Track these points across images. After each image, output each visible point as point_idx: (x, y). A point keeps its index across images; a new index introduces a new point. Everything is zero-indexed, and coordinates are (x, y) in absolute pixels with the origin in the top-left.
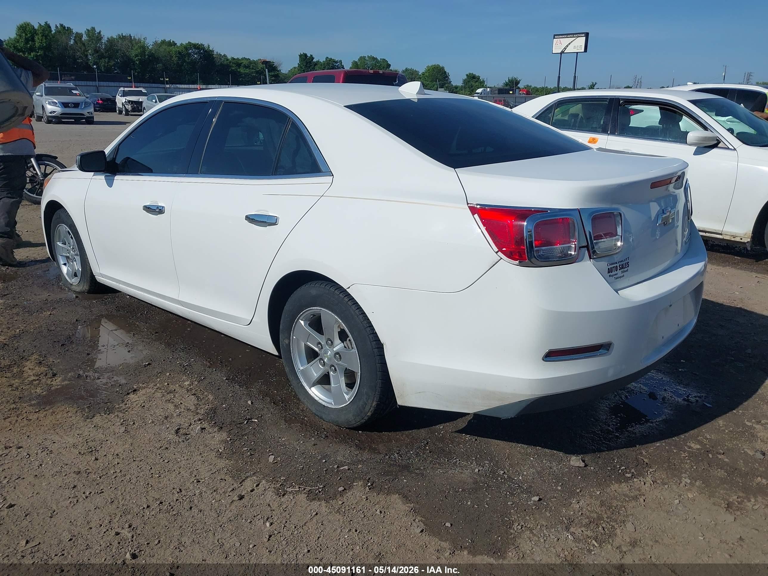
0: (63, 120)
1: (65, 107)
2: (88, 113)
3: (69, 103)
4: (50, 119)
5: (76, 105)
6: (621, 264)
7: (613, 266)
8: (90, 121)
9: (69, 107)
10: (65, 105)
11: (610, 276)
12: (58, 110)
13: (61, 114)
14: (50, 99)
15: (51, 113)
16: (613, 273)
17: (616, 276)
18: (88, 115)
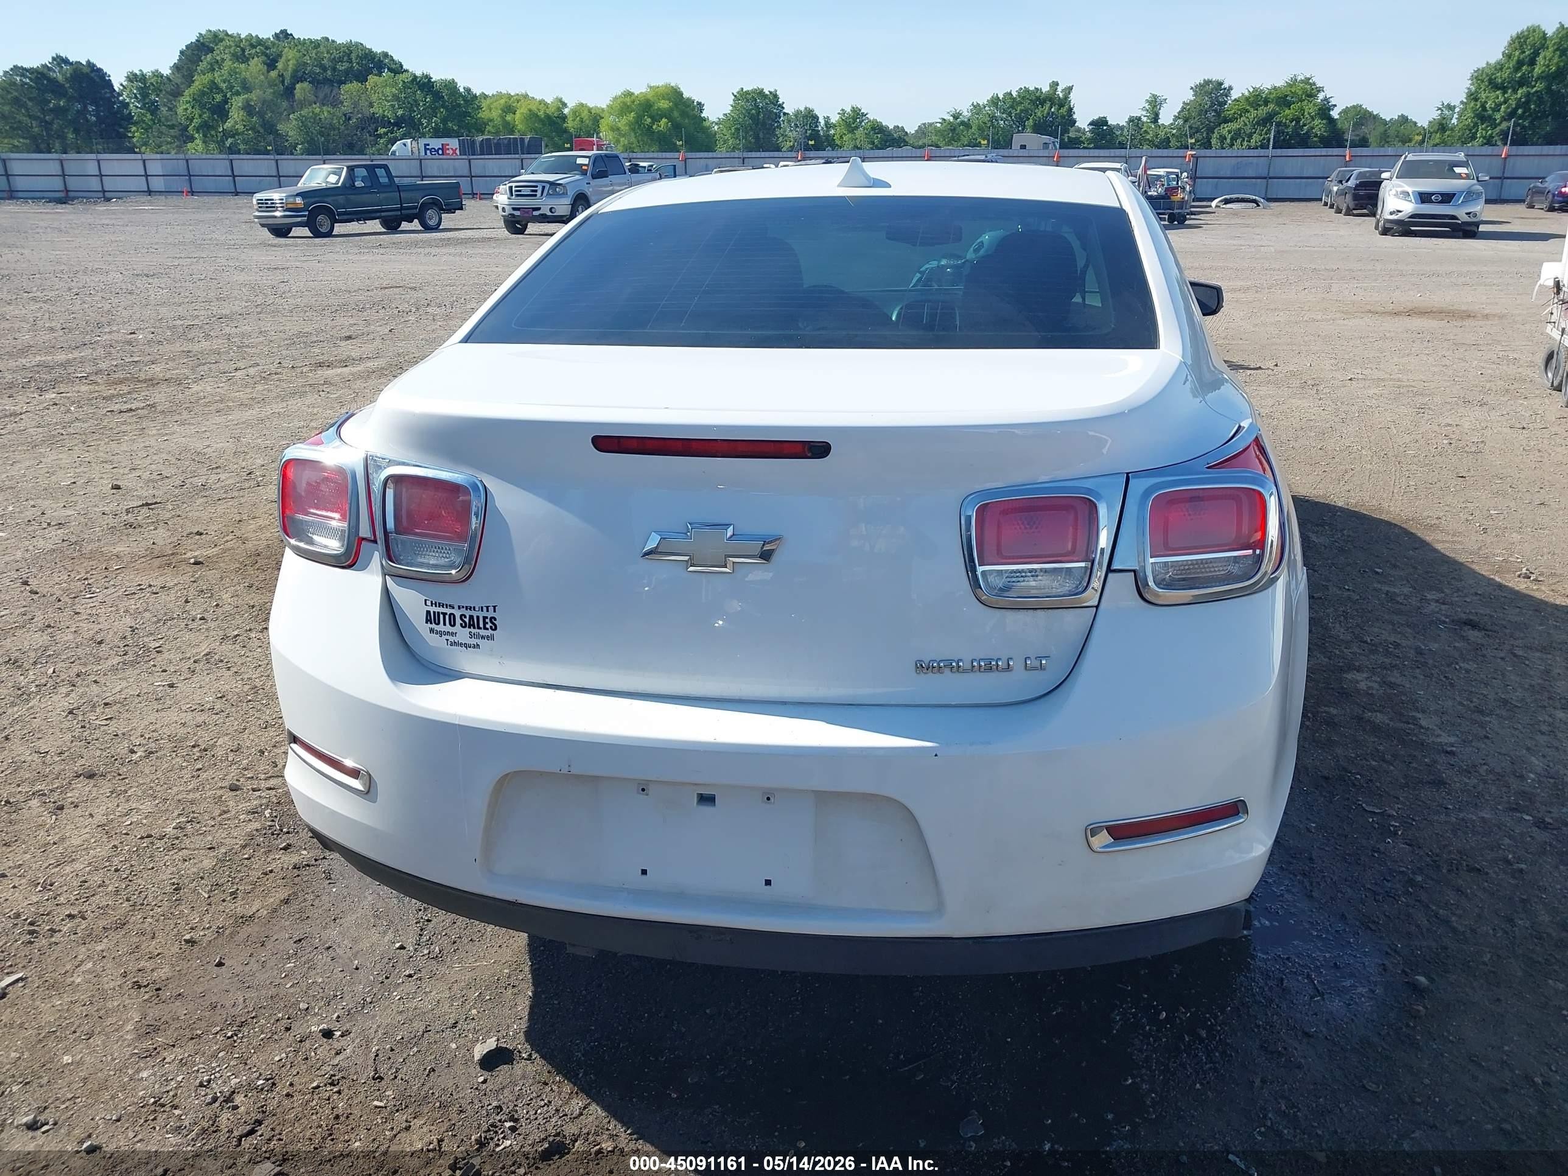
0: (1413, 228)
1: (1423, 202)
2: (1467, 214)
3: (1433, 194)
4: (1388, 225)
5: (1447, 198)
6: (468, 613)
7: (441, 610)
8: (1468, 231)
9: (1431, 202)
10: (1424, 198)
11: (432, 631)
12: (1408, 207)
13: (1410, 217)
14: (1400, 186)
15: (1391, 213)
16: (441, 627)
17: (451, 639)
18: (1466, 219)
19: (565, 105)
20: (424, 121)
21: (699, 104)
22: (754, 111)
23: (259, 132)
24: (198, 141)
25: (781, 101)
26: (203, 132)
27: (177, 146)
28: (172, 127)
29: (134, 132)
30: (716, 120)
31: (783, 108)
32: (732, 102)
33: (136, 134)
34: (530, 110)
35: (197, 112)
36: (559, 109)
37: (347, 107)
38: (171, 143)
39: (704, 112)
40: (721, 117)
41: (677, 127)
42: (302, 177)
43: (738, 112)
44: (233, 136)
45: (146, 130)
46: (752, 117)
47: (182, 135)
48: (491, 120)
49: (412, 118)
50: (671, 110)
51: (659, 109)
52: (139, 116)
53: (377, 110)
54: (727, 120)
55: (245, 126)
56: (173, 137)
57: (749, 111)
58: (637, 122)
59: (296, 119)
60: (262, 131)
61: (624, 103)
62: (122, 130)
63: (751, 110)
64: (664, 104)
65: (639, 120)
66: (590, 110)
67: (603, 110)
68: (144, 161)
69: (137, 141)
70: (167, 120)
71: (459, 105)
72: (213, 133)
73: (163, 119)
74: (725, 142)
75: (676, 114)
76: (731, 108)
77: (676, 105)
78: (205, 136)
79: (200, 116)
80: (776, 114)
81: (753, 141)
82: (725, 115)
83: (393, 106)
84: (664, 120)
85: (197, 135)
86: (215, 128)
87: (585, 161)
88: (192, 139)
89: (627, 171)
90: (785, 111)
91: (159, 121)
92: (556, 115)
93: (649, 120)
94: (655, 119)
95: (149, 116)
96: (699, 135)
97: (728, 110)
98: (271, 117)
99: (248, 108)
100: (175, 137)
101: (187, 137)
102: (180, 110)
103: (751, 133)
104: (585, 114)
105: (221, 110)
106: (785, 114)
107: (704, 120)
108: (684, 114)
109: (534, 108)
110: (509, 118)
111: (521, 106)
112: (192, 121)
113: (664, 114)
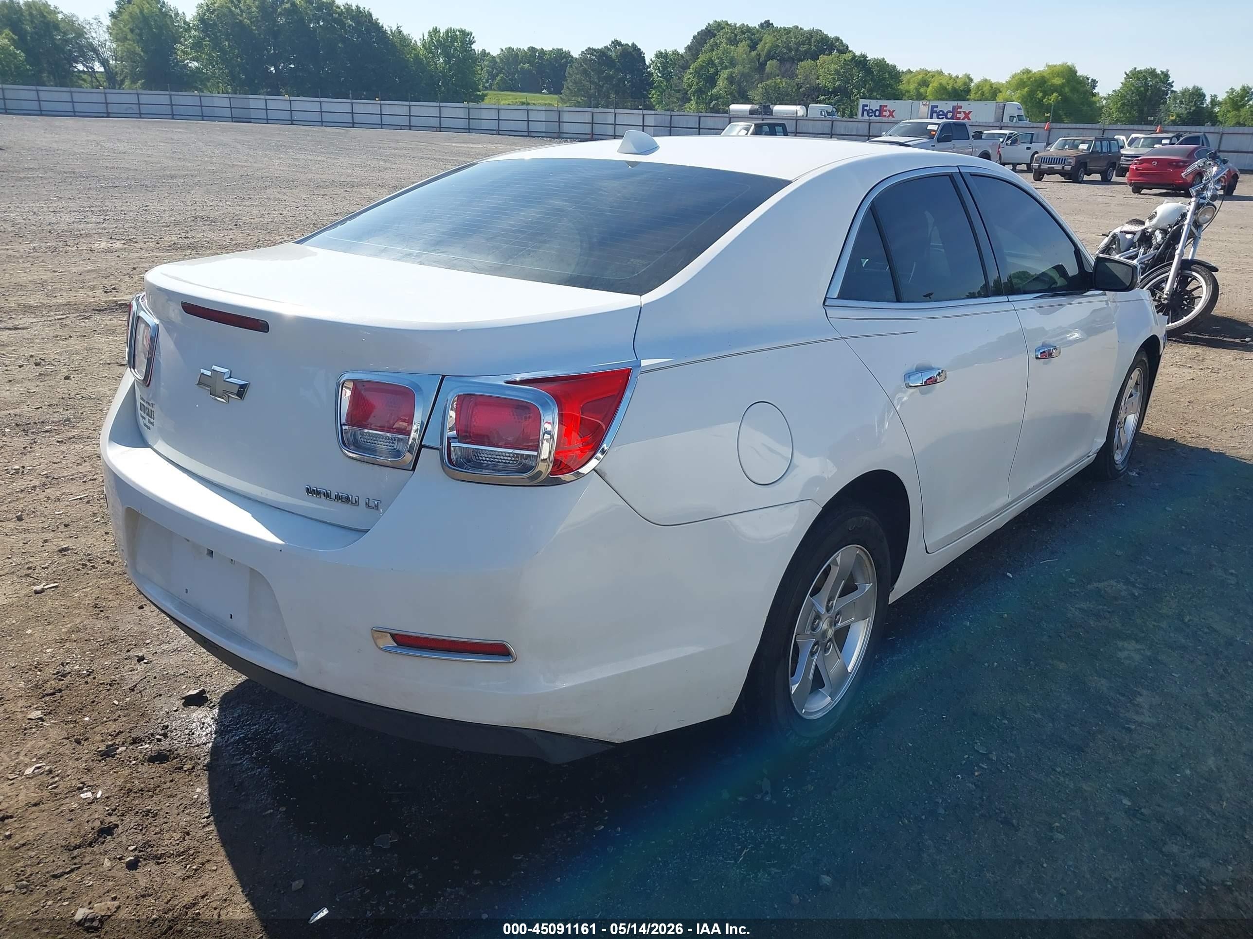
19: (971, 80)
20: (855, 91)
21: (1094, 81)
22: (1142, 89)
23: (735, 96)
24: (693, 102)
25: (1170, 80)
26: (698, 95)
27: (679, 105)
28: (678, 91)
29: (653, 94)
30: (1105, 95)
31: (1172, 86)
32: (1123, 80)
33: (654, 95)
34: (941, 84)
35: (696, 80)
36: (965, 84)
37: (800, 79)
38: (676, 103)
39: (1096, 88)
40: (1111, 93)
41: (1065, 100)
42: (724, 130)
43: (1127, 90)
44: (717, 99)
45: (661, 93)
46: (1139, 93)
47: (683, 97)
48: (908, 92)
49: (846, 89)
50: (1063, 86)
51: (1052, 85)
52: (658, 82)
53: (822, 81)
54: (1117, 96)
55: (726, 92)
56: (678, 99)
57: (1137, 89)
58: (1029, 95)
59: (762, 88)
60: (737, 96)
61: (1021, 80)
62: (645, 92)
63: (1140, 87)
64: (1058, 81)
65: (1031, 94)
66: (991, 86)
67: (1003, 84)
68: (644, 115)
69: (654, 101)
70: (676, 86)
71: (884, 79)
72: (704, 96)
73: (673, 86)
74: (1110, 115)
75: (1067, 90)
76: (1121, 85)
77: (1068, 81)
78: (698, 98)
79: (697, 84)
80: (1164, 91)
81: (1137, 114)
82: (1115, 91)
83: (834, 79)
84: (1055, 94)
85: (692, 98)
86: (706, 93)
87: (935, 127)
88: (690, 100)
89: (971, 137)
90: (1173, 89)
91: (671, 87)
92: (961, 89)
93: (1040, 95)
94: (1046, 94)
95: (665, 83)
96: (1085, 108)
97: (1118, 86)
98: (746, 86)
99: (731, 80)
100: (679, 98)
101: (687, 98)
102: (685, 80)
103: (1136, 107)
104: (986, 88)
105: (712, 81)
106: (1172, 92)
107: (1094, 95)
108: (1074, 90)
109: (944, 82)
110: (922, 90)
111: (934, 81)
112: (691, 88)
113: (1055, 89)
